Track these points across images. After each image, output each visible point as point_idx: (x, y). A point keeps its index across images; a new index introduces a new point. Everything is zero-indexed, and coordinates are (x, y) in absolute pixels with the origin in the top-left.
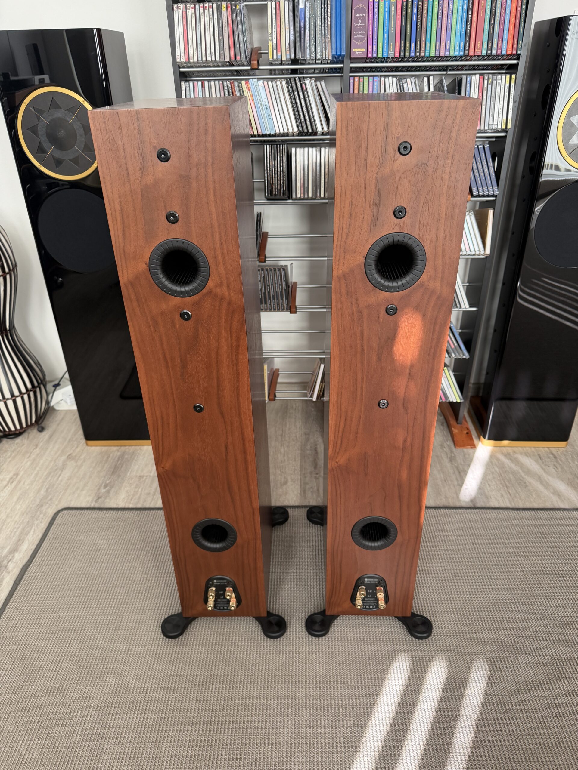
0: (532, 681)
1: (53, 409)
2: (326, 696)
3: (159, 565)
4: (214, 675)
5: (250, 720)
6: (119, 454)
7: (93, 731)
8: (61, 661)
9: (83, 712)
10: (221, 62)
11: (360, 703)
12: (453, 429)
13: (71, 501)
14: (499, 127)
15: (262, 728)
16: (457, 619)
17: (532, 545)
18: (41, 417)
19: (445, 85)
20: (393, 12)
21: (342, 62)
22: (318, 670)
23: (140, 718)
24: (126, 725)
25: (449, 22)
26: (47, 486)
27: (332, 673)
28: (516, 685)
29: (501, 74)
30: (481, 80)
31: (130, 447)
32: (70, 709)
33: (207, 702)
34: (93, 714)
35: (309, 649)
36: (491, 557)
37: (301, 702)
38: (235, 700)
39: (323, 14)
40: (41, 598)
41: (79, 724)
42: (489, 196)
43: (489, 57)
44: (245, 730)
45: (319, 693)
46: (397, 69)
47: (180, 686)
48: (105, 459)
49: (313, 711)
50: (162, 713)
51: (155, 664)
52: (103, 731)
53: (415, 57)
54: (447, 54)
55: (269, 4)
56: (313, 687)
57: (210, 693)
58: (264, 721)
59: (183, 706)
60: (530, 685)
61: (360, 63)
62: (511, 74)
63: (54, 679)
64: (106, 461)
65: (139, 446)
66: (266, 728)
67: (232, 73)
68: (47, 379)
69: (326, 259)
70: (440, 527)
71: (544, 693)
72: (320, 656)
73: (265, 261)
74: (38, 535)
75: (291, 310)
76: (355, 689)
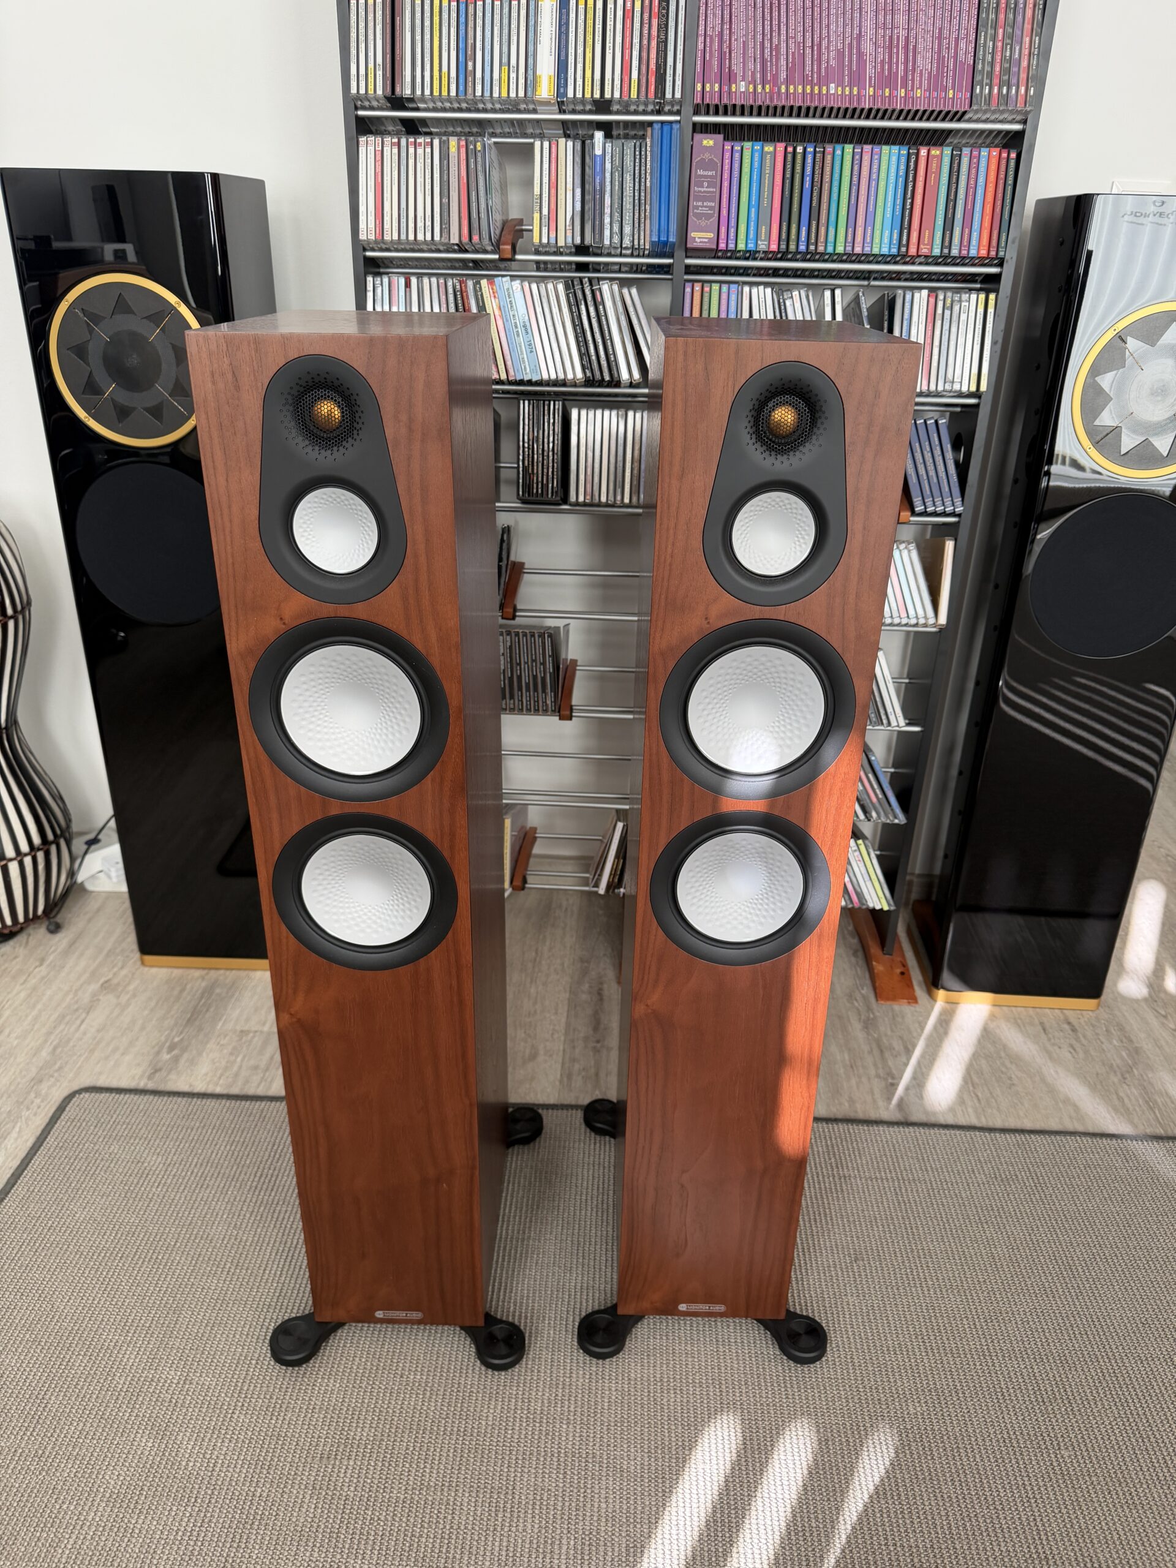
0: (994, 1478)
1: (82, 888)
2: (575, 1491)
3: (264, 1211)
4: (354, 1438)
5: (418, 1535)
6: (204, 984)
7: (98, 1544)
8: (47, 1397)
9: (82, 1503)
10: (444, 244)
11: (643, 1508)
12: (874, 963)
13: (100, 1073)
14: (965, 389)
15: (440, 1551)
16: (853, 1345)
17: (1014, 1202)
18: (55, 904)
19: (864, 307)
20: (768, 170)
21: (671, 256)
22: (563, 1439)
23: (195, 1520)
24: (166, 1533)
25: (872, 192)
26: (55, 1043)
27: (591, 1444)
28: (961, 1485)
29: (971, 290)
30: (932, 300)
31: (228, 972)
32: (55, 1497)
33: (334, 1494)
34: (101, 1509)
35: (551, 1395)
36: (930, 1223)
37: (524, 1503)
38: (392, 1492)
39: (637, 168)
40: (20, 1268)
41: (71, 1528)
42: (944, 514)
43: (945, 259)
44: (406, 1554)
45: (561, 1485)
46: (776, 272)
47: (282, 1459)
48: (176, 992)
49: (547, 1522)
50: (241, 1513)
51: (238, 1412)
52: (117, 1545)
53: (807, 253)
54: (867, 250)
55: (538, 144)
56: (550, 1472)
57: (342, 1475)
58: (447, 1537)
59: (285, 1500)
60: (989, 1487)
61: (704, 258)
62: (988, 292)
63: (29, 1434)
64: (178, 998)
65: (245, 970)
66: (448, 1552)
67: (464, 264)
68: (75, 827)
69: (636, 618)
70: (833, 1160)
71: (1015, 1505)
72: (572, 1409)
73: (514, 618)
74: (27, 1141)
75: (562, 712)
76: (636, 1480)
